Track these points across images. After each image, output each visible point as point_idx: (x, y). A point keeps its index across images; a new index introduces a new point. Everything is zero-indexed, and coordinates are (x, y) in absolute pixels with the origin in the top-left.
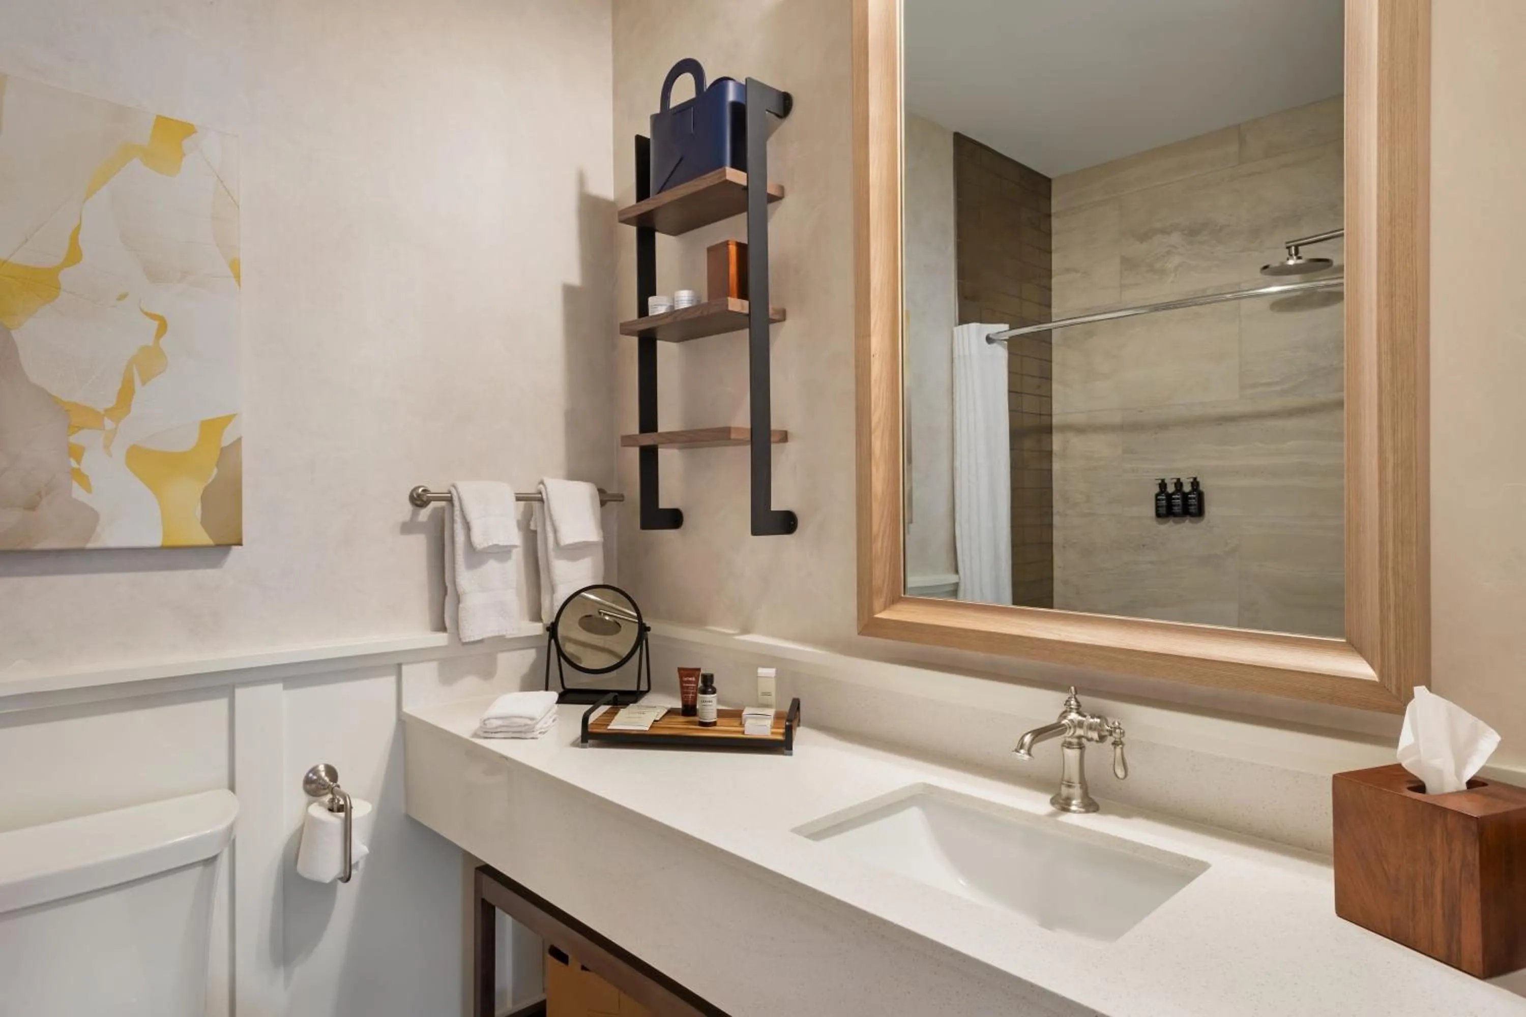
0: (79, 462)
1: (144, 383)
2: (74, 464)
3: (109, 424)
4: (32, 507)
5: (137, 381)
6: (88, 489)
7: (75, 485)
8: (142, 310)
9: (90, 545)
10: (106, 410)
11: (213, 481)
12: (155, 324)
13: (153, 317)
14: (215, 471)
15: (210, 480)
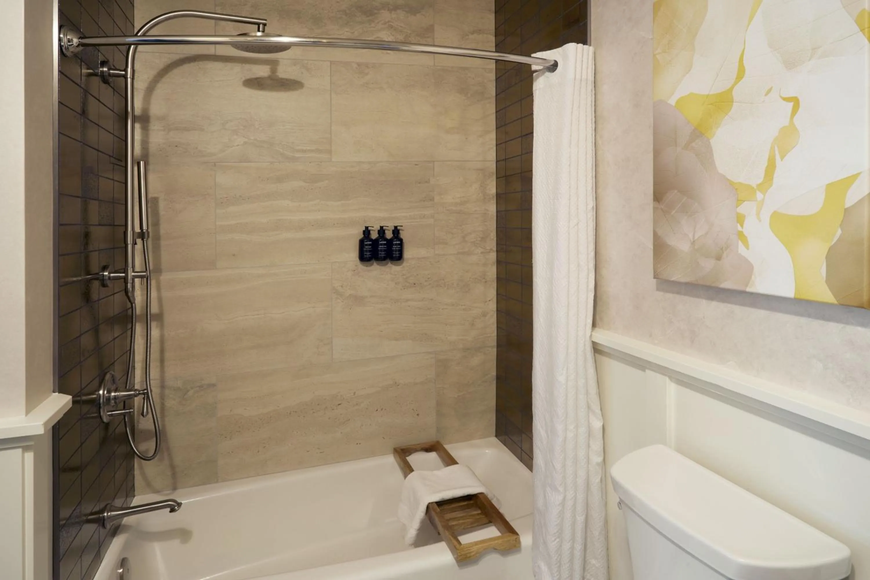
0: (742, 226)
1: (782, 158)
2: (740, 228)
3: (759, 196)
4: (719, 258)
5: (778, 157)
6: (746, 245)
7: (740, 243)
8: (781, 97)
9: (748, 289)
10: (758, 186)
11: (839, 240)
12: (791, 105)
13: (787, 99)
14: (839, 232)
15: (833, 243)
